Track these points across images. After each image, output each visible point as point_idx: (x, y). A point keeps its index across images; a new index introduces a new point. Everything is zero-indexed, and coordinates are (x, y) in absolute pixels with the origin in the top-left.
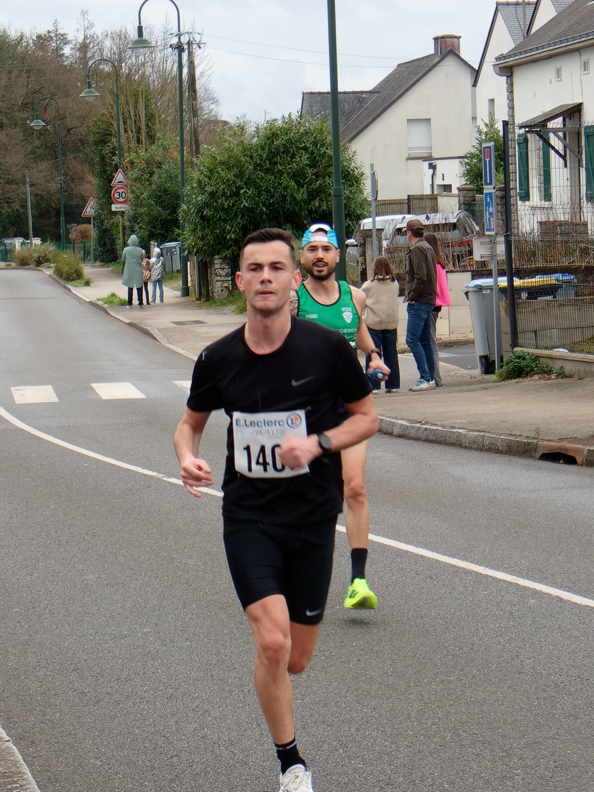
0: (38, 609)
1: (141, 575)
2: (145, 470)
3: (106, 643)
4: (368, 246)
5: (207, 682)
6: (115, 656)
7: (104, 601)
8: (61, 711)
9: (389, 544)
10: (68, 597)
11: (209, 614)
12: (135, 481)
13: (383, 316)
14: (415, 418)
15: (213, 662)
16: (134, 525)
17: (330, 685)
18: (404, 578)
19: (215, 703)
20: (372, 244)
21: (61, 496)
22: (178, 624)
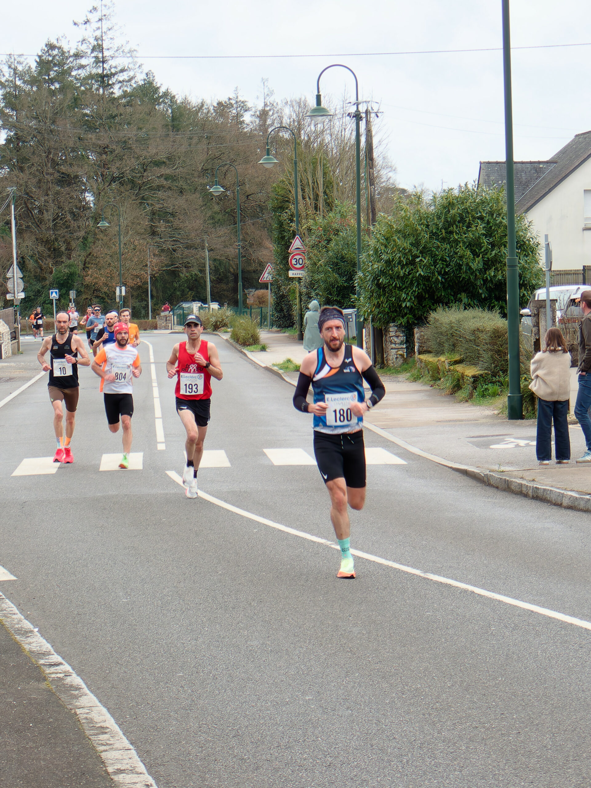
0: (202, 674)
1: (305, 642)
2: (314, 537)
3: (268, 710)
4: (542, 316)
5: (366, 751)
6: (276, 723)
7: (267, 668)
8: (220, 777)
9: (553, 616)
10: (232, 663)
11: (371, 683)
12: (304, 548)
13: (555, 387)
14: (584, 489)
15: (374, 731)
16: (301, 592)
17: (489, 757)
18: (568, 651)
19: (374, 772)
20: (546, 314)
21: (229, 562)
22: (341, 692)
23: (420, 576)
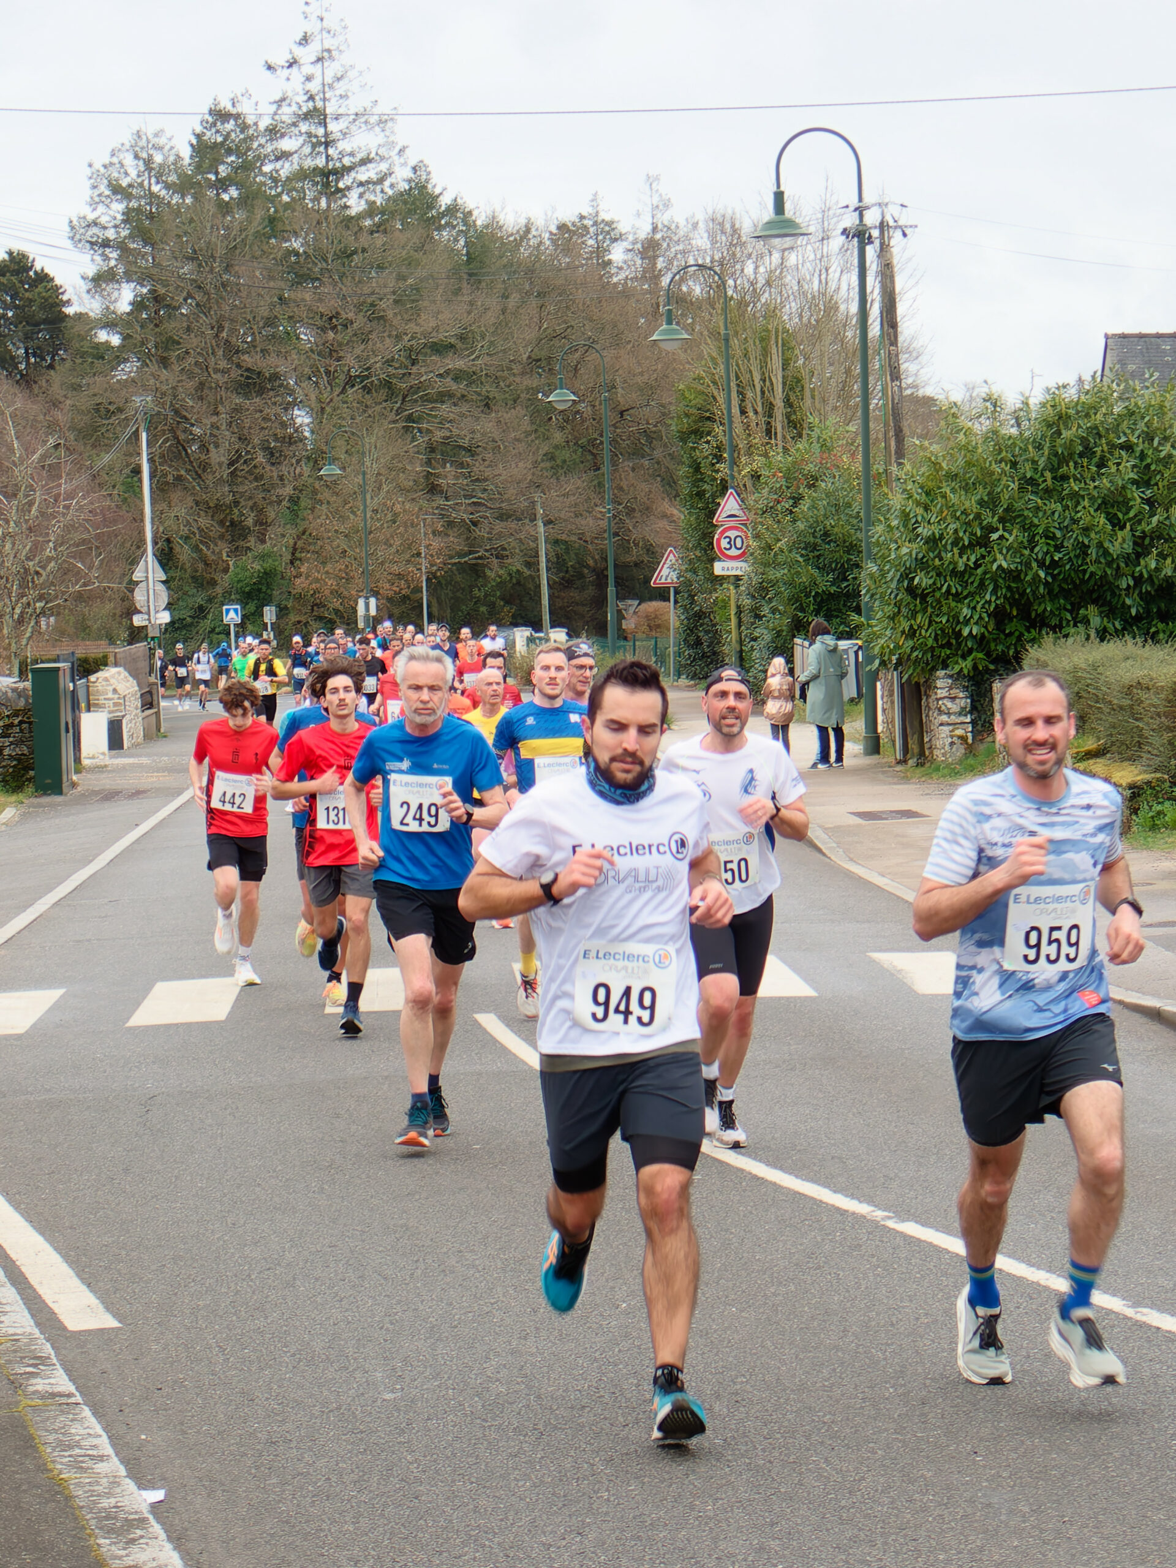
2: (839, 1196)
12: (821, 1229)
16: (834, 1370)
23: (1126, 1318)
